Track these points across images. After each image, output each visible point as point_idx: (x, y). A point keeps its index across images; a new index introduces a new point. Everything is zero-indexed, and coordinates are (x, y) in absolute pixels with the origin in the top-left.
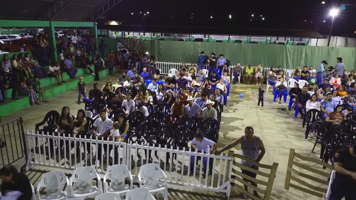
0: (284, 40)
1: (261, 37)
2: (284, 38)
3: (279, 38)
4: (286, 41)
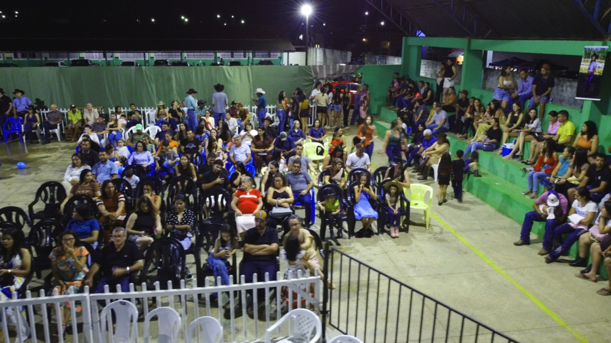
0: (243, 56)
1: (205, 54)
2: (242, 54)
3: (235, 54)
4: (247, 58)
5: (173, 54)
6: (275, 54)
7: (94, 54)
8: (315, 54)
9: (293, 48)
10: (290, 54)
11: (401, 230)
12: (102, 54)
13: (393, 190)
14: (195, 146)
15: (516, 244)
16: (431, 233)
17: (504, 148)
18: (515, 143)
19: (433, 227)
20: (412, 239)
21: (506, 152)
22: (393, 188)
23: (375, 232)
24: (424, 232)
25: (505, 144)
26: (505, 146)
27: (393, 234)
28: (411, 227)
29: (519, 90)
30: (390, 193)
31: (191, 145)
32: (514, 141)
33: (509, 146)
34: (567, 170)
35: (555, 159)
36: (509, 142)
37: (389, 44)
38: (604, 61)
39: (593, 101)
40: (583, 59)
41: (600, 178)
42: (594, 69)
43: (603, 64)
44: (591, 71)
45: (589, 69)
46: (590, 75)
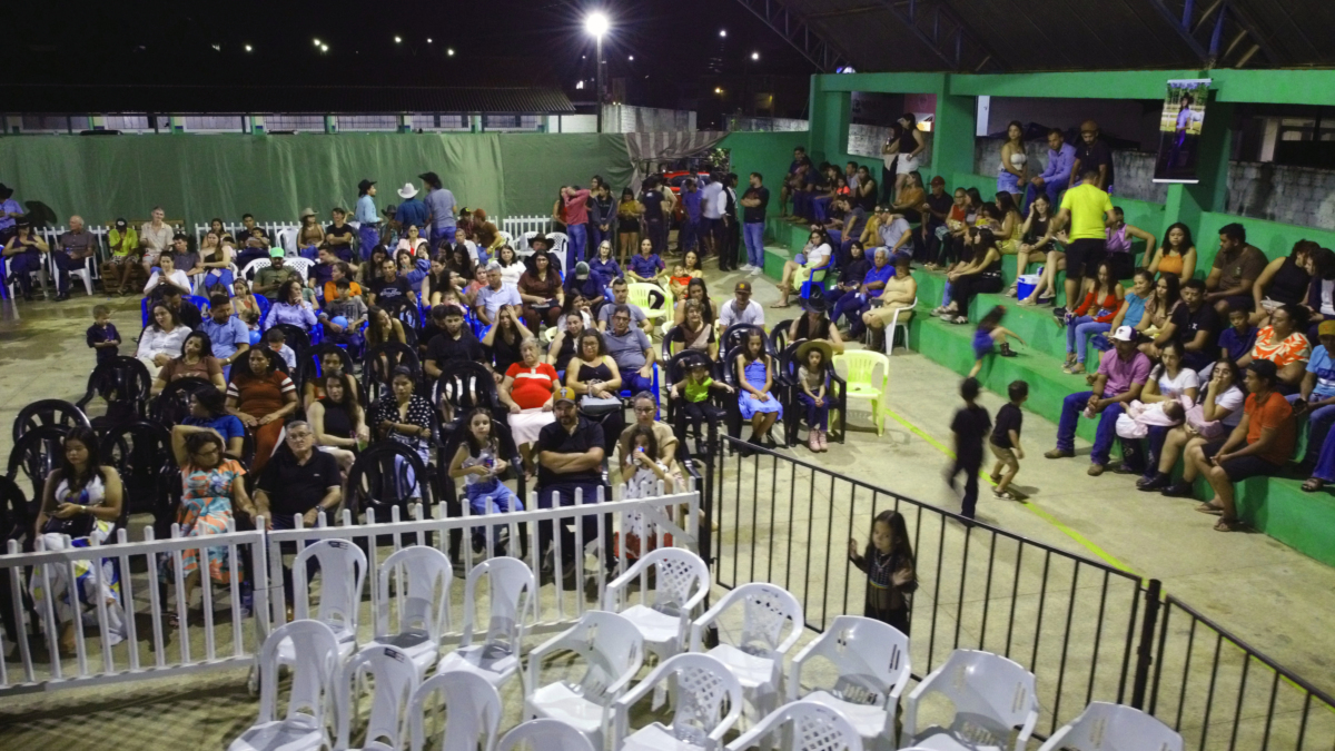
3: (443, 117)
5: (306, 118)
6: (531, 118)
7: (126, 118)
8: (617, 120)
9: (571, 106)
10: (563, 117)
11: (830, 439)
12: (146, 118)
13: (814, 359)
14: (399, 293)
15: (1049, 456)
16: (887, 443)
17: (1020, 284)
18: (1041, 273)
19: (891, 433)
20: (852, 453)
21: (1024, 290)
22: (815, 353)
23: (778, 443)
24: (875, 441)
25: (1022, 277)
26: (1023, 280)
27: (815, 445)
28: (848, 434)
29: (1047, 171)
30: (807, 364)
31: (390, 291)
32: (1038, 270)
33: (1029, 279)
34: (1141, 317)
35: (1119, 297)
36: (1030, 273)
37: (771, 98)
38: (1203, 107)
39: (1185, 185)
40: (1166, 105)
41: (1195, 326)
42: (1186, 124)
43: (1202, 113)
44: (1181, 126)
45: (1178, 124)
46: (1180, 134)
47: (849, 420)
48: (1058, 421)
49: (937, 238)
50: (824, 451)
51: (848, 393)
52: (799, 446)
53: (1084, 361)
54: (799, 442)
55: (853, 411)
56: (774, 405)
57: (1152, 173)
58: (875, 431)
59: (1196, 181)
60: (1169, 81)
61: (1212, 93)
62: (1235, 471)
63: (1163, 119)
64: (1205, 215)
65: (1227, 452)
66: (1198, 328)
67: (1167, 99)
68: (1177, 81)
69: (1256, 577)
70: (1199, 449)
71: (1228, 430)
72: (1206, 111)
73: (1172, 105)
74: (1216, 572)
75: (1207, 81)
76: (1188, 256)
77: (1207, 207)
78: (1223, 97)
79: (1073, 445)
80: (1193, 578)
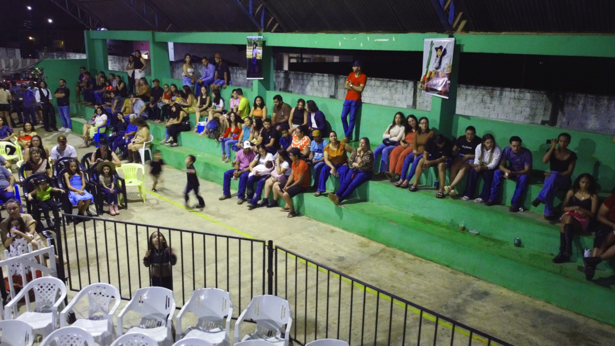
13: (106, 170)
15: (221, 199)
16: (148, 205)
17: (199, 126)
18: (207, 121)
19: (150, 200)
20: (132, 213)
23: (93, 214)
24: (143, 205)
25: (199, 123)
27: (113, 212)
28: (129, 204)
29: (203, 76)
30: (103, 174)
32: (206, 119)
37: (63, 43)
38: (261, 48)
39: (259, 80)
40: (247, 47)
41: (270, 137)
42: (256, 55)
43: (262, 50)
44: (254, 56)
45: (253, 55)
46: (254, 59)
47: (128, 198)
48: (223, 184)
49: (159, 108)
50: (118, 214)
51: (126, 185)
52: (105, 214)
53: (230, 157)
54: (105, 212)
55: (130, 193)
56: (88, 196)
57: (246, 76)
58: (142, 201)
59: (263, 78)
60: (248, 37)
61: (264, 42)
62: (292, 193)
63: (247, 53)
64: (268, 92)
65: (288, 186)
66: (271, 138)
67: (247, 44)
68: (250, 37)
69: (304, 233)
70: (278, 186)
71: (287, 177)
72: (263, 49)
73: (250, 47)
74: (290, 234)
75: (262, 37)
76: (264, 109)
77: (268, 89)
78: (269, 44)
79: (230, 193)
80: (283, 238)
